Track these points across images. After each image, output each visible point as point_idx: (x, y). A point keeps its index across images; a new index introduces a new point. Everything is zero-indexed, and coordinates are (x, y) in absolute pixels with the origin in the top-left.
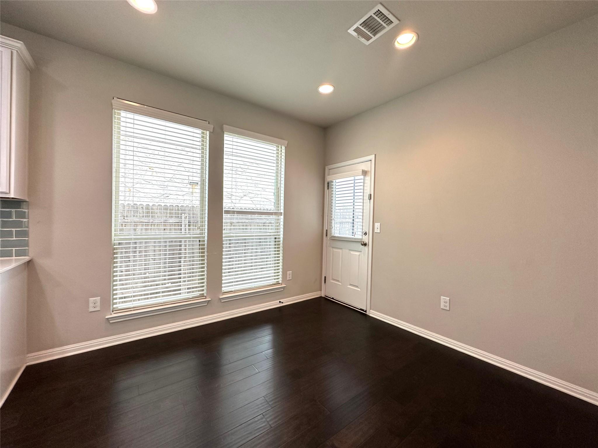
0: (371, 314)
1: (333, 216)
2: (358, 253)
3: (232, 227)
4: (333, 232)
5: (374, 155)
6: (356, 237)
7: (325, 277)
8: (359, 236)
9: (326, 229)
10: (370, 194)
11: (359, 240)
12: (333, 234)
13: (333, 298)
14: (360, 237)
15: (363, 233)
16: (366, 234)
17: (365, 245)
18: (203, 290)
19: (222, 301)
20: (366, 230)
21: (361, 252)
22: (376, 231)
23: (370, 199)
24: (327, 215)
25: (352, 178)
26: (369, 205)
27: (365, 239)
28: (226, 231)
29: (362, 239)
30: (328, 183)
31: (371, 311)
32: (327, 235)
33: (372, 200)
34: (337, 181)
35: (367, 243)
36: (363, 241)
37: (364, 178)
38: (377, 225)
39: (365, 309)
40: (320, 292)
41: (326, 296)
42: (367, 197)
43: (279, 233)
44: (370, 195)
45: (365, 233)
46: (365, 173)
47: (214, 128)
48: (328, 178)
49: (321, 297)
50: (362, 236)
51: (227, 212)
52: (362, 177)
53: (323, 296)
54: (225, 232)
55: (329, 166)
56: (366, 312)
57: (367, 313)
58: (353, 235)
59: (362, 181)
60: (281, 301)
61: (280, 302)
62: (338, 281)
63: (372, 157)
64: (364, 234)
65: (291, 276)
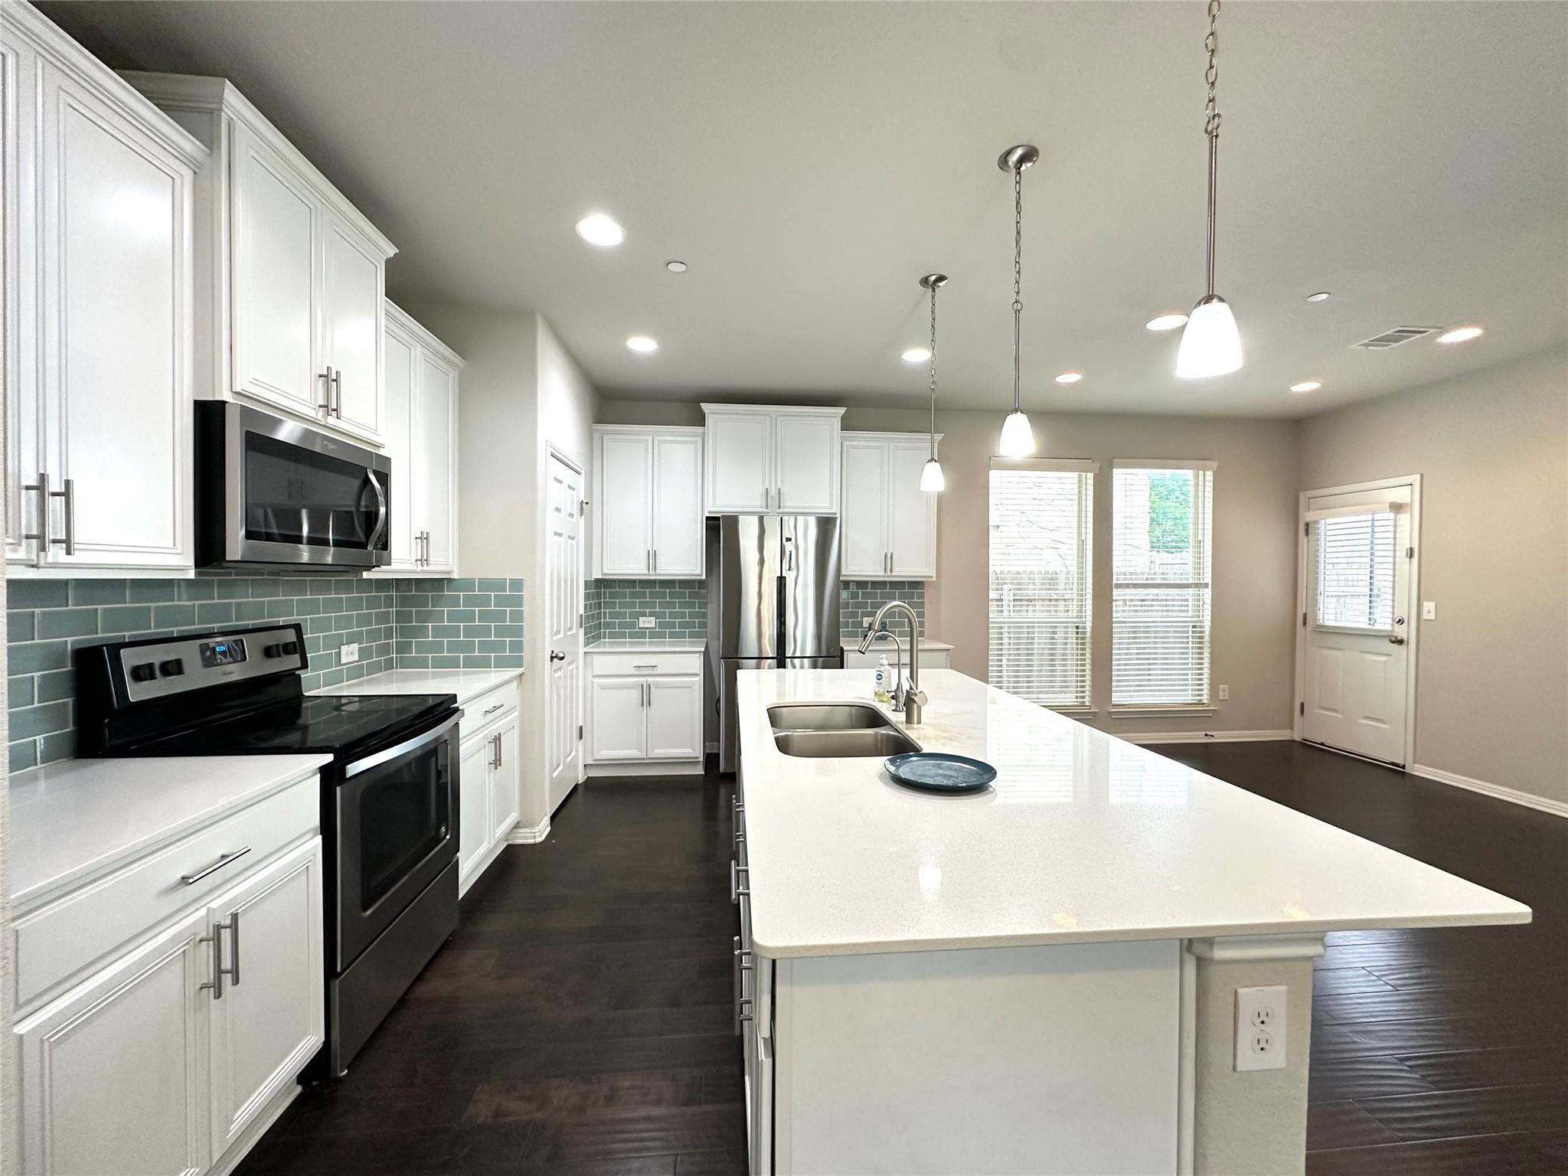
0: (1417, 771)
1: (1321, 588)
2: (1384, 659)
3: (1127, 608)
4: (1321, 618)
5: (1419, 475)
6: (1377, 627)
7: (1302, 705)
8: (1384, 624)
9: (1302, 610)
10: (1411, 549)
11: (1386, 634)
12: (1321, 621)
13: (1322, 744)
14: (1388, 627)
15: (1394, 620)
16: (1401, 622)
17: (1400, 642)
18: (1083, 697)
19: (1113, 717)
20: (1402, 613)
21: (1390, 655)
22: (1425, 616)
23: (1411, 556)
24: (1305, 584)
25: (1369, 517)
26: (1409, 570)
27: (1401, 632)
28: (1119, 613)
29: (1392, 631)
30: (1307, 524)
31: (1416, 765)
32: (1305, 624)
33: (1415, 559)
34: (1329, 521)
35: (1405, 638)
36: (1396, 635)
37: (1396, 517)
38: (1429, 606)
39: (1401, 763)
40: (1290, 731)
41: (1304, 740)
42: (1402, 553)
43: (1201, 619)
44: (1409, 551)
45: (1400, 620)
46: (1397, 508)
47: (1100, 468)
48: (1308, 516)
49: (1294, 741)
50: (1393, 625)
51: (1119, 586)
52: (1391, 515)
53: (1297, 737)
54: (1117, 616)
55: (1308, 492)
56: (1404, 769)
57: (1406, 771)
58: (1370, 624)
59: (1392, 523)
60: (1208, 733)
61: (1206, 735)
62: (1335, 711)
63: (1415, 479)
64: (1398, 622)
65: (1227, 693)
